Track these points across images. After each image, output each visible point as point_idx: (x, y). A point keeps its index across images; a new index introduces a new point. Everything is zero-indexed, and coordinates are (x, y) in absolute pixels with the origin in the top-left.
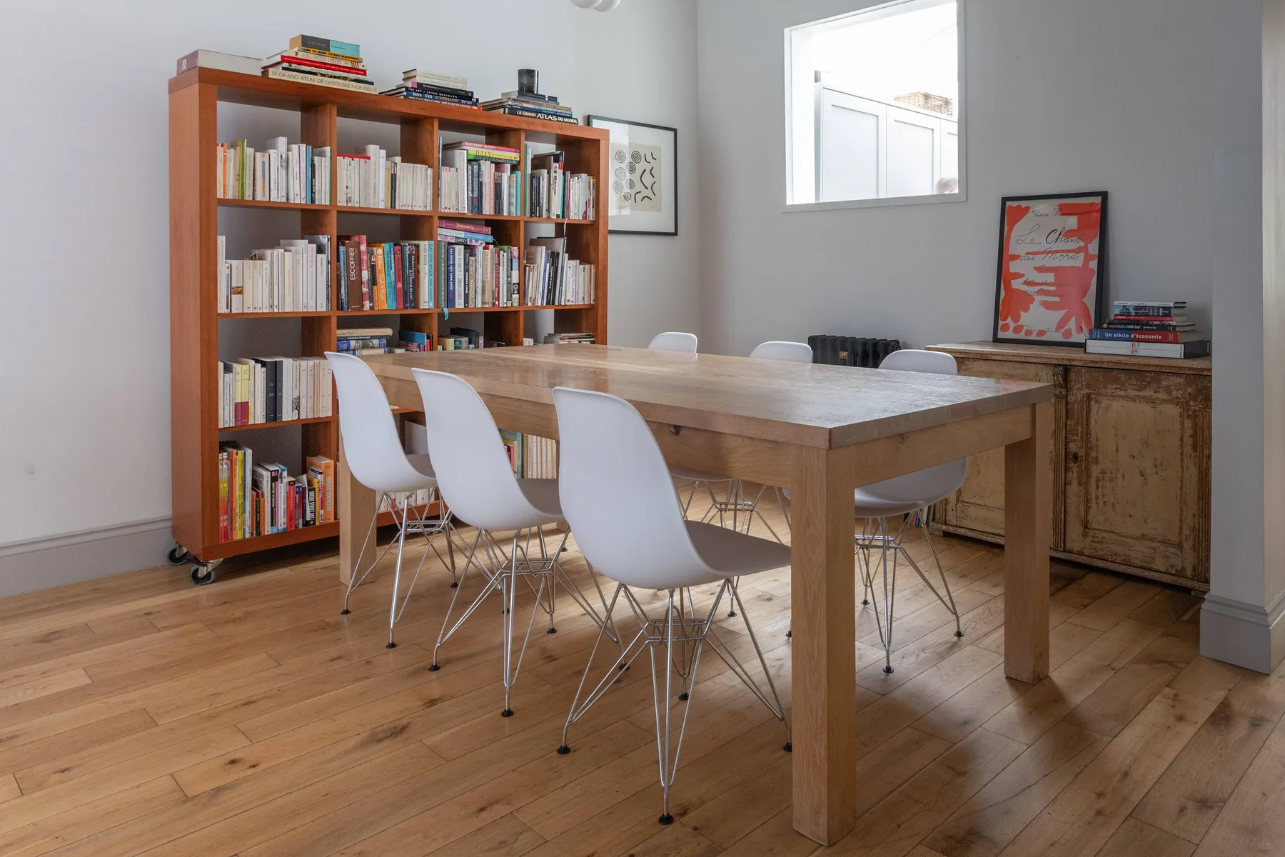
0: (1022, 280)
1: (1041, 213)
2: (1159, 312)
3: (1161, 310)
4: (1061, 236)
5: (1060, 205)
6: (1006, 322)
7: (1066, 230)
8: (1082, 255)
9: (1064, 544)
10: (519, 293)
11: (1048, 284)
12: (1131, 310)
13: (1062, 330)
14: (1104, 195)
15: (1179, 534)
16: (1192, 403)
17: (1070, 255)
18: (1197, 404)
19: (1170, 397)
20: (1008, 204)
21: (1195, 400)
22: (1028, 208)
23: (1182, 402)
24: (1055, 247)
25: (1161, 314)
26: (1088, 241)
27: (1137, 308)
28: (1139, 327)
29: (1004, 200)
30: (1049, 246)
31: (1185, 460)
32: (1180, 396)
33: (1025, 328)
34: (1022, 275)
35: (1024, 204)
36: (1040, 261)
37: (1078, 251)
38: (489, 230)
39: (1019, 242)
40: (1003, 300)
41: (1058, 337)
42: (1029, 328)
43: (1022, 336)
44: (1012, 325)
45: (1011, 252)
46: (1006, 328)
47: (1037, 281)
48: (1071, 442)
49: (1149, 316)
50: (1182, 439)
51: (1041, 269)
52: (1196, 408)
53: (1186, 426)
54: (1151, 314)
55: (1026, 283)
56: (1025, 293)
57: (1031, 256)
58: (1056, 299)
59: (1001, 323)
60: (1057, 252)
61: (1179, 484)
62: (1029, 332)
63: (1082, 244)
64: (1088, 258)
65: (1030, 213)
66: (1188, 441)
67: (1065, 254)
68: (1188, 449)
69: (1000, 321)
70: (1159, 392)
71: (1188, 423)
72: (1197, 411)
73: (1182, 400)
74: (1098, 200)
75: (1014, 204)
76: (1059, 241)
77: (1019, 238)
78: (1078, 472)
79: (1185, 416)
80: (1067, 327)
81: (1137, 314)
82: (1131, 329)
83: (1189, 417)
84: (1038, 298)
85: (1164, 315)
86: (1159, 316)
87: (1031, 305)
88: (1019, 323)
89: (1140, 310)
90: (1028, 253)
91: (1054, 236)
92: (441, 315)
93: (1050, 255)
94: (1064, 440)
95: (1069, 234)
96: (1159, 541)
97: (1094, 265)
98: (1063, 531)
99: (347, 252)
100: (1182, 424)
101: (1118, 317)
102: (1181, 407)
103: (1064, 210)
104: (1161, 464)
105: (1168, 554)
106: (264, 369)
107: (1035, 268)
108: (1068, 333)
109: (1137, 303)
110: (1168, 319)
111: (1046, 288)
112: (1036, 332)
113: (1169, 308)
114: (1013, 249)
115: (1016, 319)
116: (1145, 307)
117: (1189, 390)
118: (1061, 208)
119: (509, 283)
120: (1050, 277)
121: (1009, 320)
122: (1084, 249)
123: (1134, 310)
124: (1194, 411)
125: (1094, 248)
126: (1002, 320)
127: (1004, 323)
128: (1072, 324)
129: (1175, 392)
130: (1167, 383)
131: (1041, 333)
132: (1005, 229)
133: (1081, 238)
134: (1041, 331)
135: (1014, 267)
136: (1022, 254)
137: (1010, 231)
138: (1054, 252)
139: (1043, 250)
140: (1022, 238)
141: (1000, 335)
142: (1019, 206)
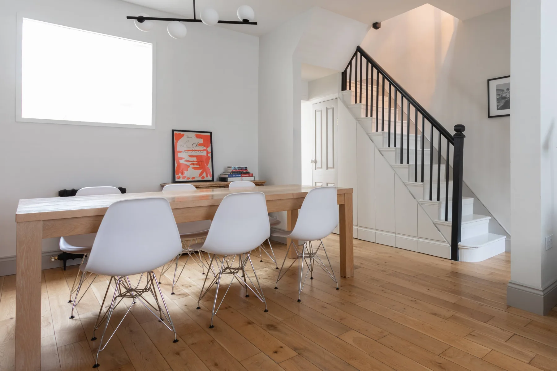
0: (184, 160)
1: (189, 137)
3: (244, 168)
4: (197, 146)
5: (196, 135)
6: (179, 175)
7: (199, 143)
8: (205, 152)
11: (194, 161)
12: (237, 168)
13: (201, 177)
14: (211, 133)
17: (202, 151)
20: (175, 132)
22: (183, 135)
24: (196, 149)
26: (207, 147)
27: (238, 168)
28: (240, 173)
29: (173, 131)
30: (193, 148)
34: (184, 158)
35: (182, 133)
36: (190, 153)
37: (204, 150)
39: (181, 146)
40: (176, 167)
41: (200, 179)
42: (189, 176)
43: (185, 180)
44: (181, 176)
45: (178, 150)
46: (179, 177)
47: (190, 160)
49: (242, 170)
51: (191, 156)
56: (185, 164)
57: (187, 152)
58: (198, 166)
59: (176, 176)
62: (188, 178)
63: (205, 148)
64: (208, 153)
65: (184, 136)
67: (199, 151)
69: (176, 175)
74: (209, 134)
75: (178, 132)
80: (203, 175)
84: (191, 166)
85: (246, 169)
87: (188, 169)
88: (184, 175)
90: (185, 151)
91: (195, 145)
93: (194, 151)
95: (200, 145)
97: (210, 155)
101: (233, 171)
103: (198, 137)
107: (189, 156)
108: (203, 177)
109: (238, 166)
111: (194, 163)
114: (179, 148)
115: (182, 174)
116: (241, 167)
120: (195, 159)
121: (180, 174)
122: (206, 150)
125: (209, 150)
126: (177, 175)
127: (177, 176)
128: (204, 174)
131: (193, 178)
132: (175, 141)
133: (204, 146)
134: (193, 177)
135: (180, 155)
136: (183, 151)
137: (177, 142)
138: (195, 150)
139: (191, 149)
140: (183, 145)
141: (177, 180)
142: (180, 134)
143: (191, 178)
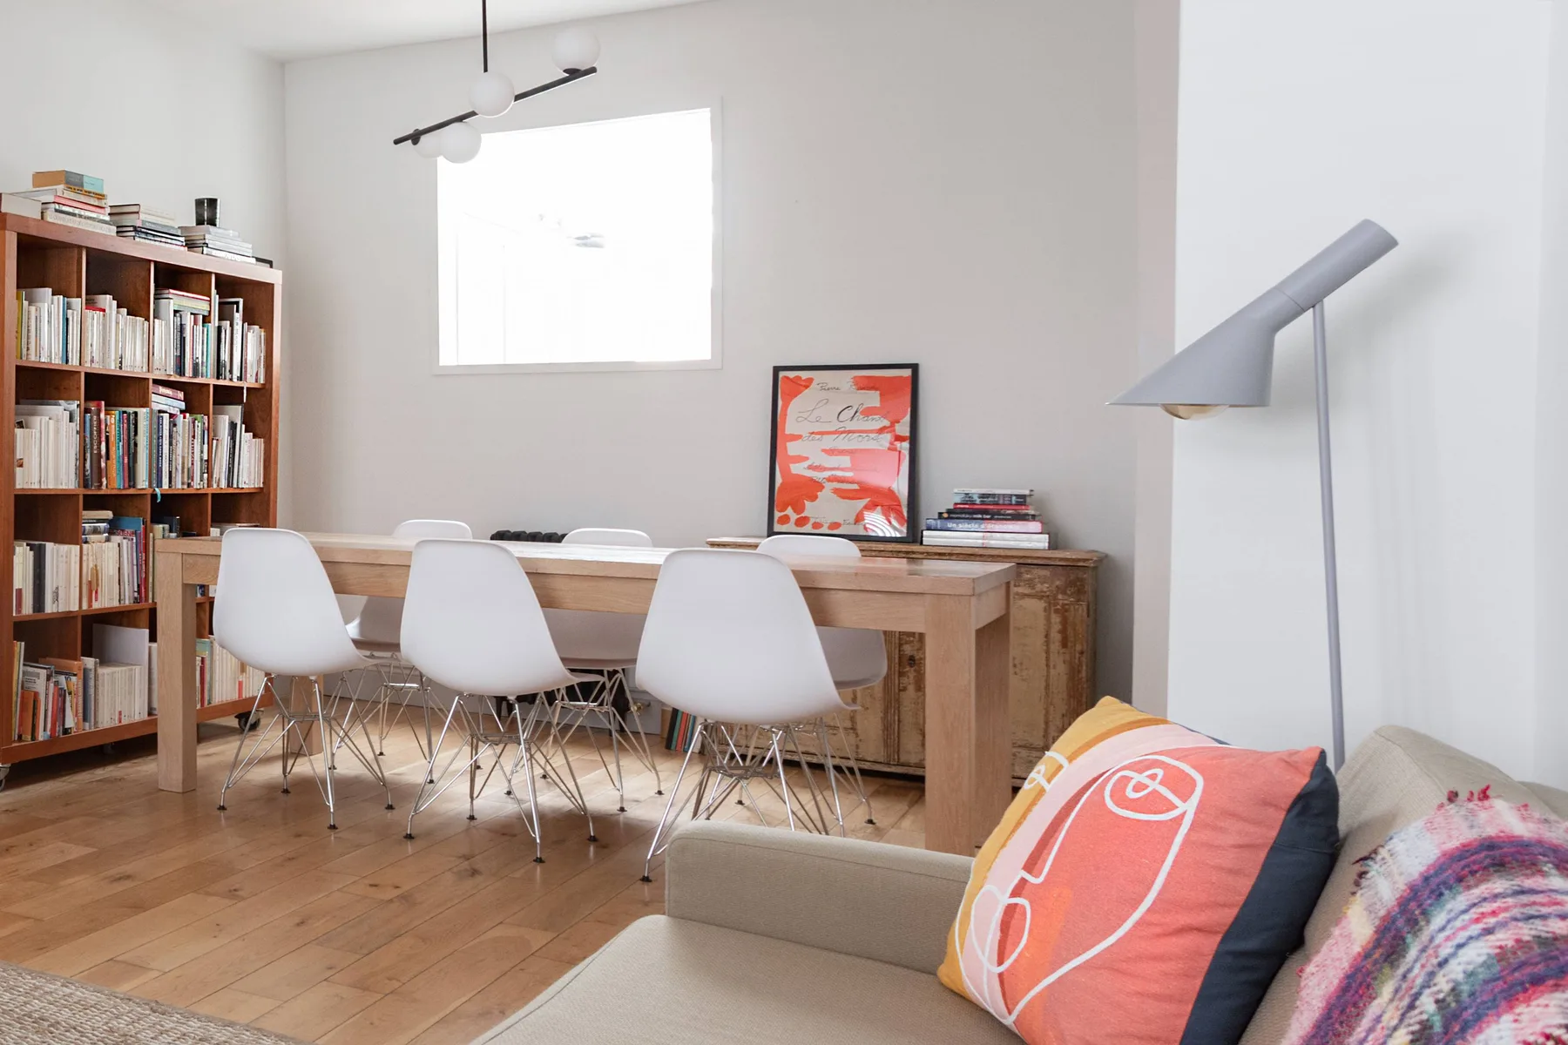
0: (805, 464)
1: (829, 386)
2: (1011, 501)
3: (1014, 498)
4: (857, 414)
5: (855, 378)
6: (785, 514)
7: (864, 406)
8: (888, 437)
9: (898, 756)
10: (208, 473)
11: (842, 470)
12: (976, 498)
13: (865, 523)
14: (915, 368)
15: (1044, 736)
16: (1060, 597)
17: (871, 436)
18: (1066, 597)
19: (1034, 591)
20: (782, 374)
21: (1064, 593)
22: (810, 380)
23: (1048, 596)
24: (850, 426)
25: (1014, 502)
26: (895, 420)
27: (983, 496)
28: (988, 517)
29: (777, 370)
30: (842, 425)
31: (1052, 658)
32: (1045, 590)
33: (812, 521)
34: (807, 459)
35: (804, 375)
36: (829, 442)
37: (881, 431)
38: (181, 395)
39: (800, 419)
40: (779, 488)
41: (858, 530)
42: (818, 520)
43: (807, 529)
44: (794, 517)
45: (787, 432)
46: (785, 521)
47: (827, 466)
48: (906, 643)
49: (998, 504)
50: (1047, 636)
51: (831, 452)
52: (1066, 602)
53: (1053, 621)
54: (1001, 502)
55: (810, 467)
56: (811, 480)
57: (819, 436)
58: (855, 487)
59: (777, 514)
60: (853, 432)
61: (1043, 684)
62: (818, 526)
63: (886, 423)
64: (896, 439)
65: (814, 385)
66: (1056, 637)
67: (864, 435)
68: (1055, 646)
69: (775, 512)
70: (1019, 586)
71: (1056, 619)
72: (1067, 604)
73: (1048, 593)
74: (907, 373)
75: (792, 374)
76: (855, 419)
77: (801, 415)
78: (915, 677)
79: (1052, 611)
80: (869, 519)
81: (983, 503)
82: (979, 519)
83: (1057, 611)
84: (829, 486)
85: (1018, 504)
86: (1011, 505)
87: (819, 494)
88: (803, 515)
89: (988, 498)
90: (813, 433)
91: (849, 413)
92: (154, 496)
93: (844, 435)
94: (897, 641)
95: (868, 412)
96: (1020, 746)
97: (905, 446)
98: (896, 742)
99: (91, 420)
100: (1048, 619)
101: (959, 506)
102: (1045, 602)
103: (861, 384)
104: (1021, 664)
105: (1031, 758)
106: (32, 553)
107: (824, 451)
108: (872, 526)
109: (982, 491)
110: (1023, 507)
111: (839, 473)
112: (827, 525)
113: (1024, 497)
114: (790, 426)
115: (799, 508)
116: (994, 495)
117: (1058, 583)
118: (856, 380)
119: (202, 460)
120: (844, 461)
121: (789, 511)
122: (892, 430)
123: (979, 498)
124: (1063, 605)
125: (903, 428)
126: (779, 513)
127: (781, 515)
128: (876, 516)
129: (1039, 585)
130: (1029, 576)
131: (835, 526)
132: (780, 403)
133: (885, 417)
134: (836, 523)
135: (793, 448)
136: (805, 434)
137: (786, 406)
138: (849, 432)
139: (833, 429)
140: (805, 415)
141: (777, 528)
142: (799, 378)
143: (826, 526)
